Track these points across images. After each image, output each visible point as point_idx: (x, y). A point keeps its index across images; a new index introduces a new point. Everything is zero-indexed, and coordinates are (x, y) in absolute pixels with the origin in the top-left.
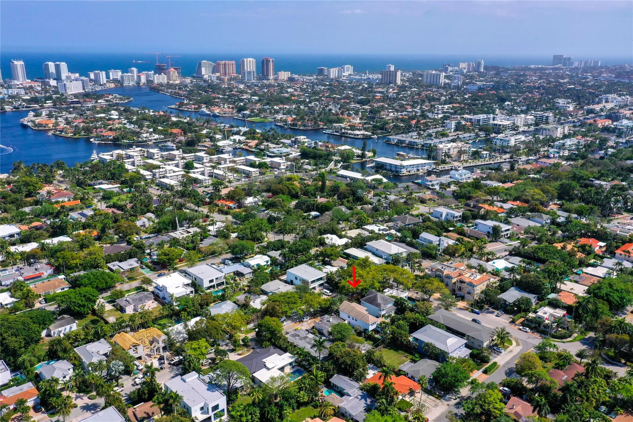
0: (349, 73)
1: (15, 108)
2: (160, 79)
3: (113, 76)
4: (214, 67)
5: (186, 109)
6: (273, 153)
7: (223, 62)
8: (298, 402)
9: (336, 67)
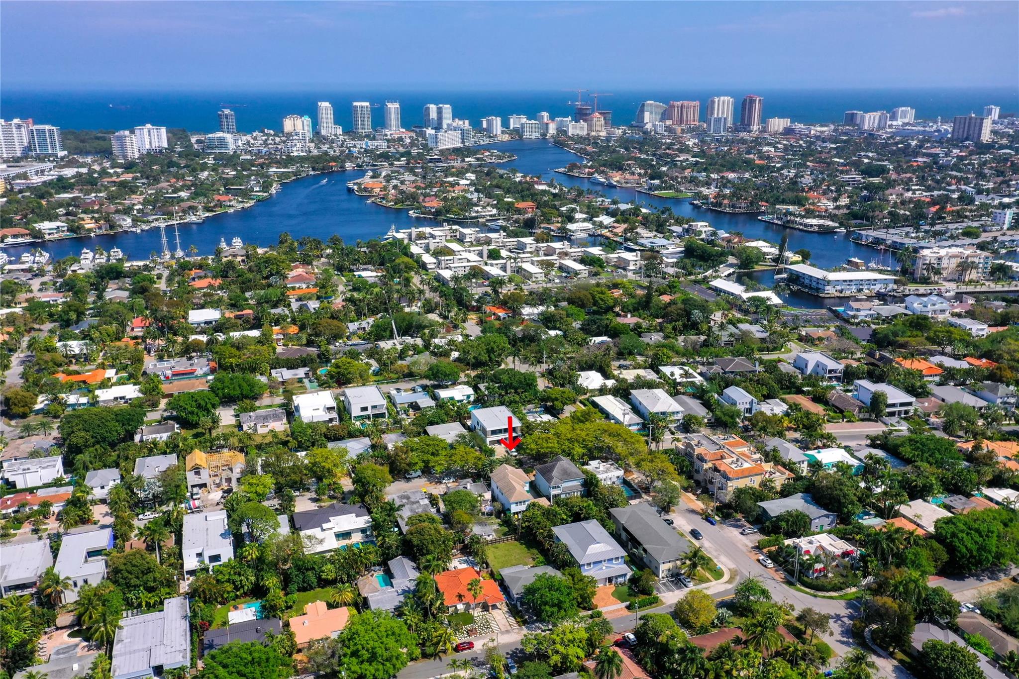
0: (906, 121)
1: (358, 166)
2: (578, 128)
3: (514, 124)
4: (665, 111)
5: (577, 175)
6: (642, 245)
7: (679, 103)
8: (320, 579)
9: (876, 111)
